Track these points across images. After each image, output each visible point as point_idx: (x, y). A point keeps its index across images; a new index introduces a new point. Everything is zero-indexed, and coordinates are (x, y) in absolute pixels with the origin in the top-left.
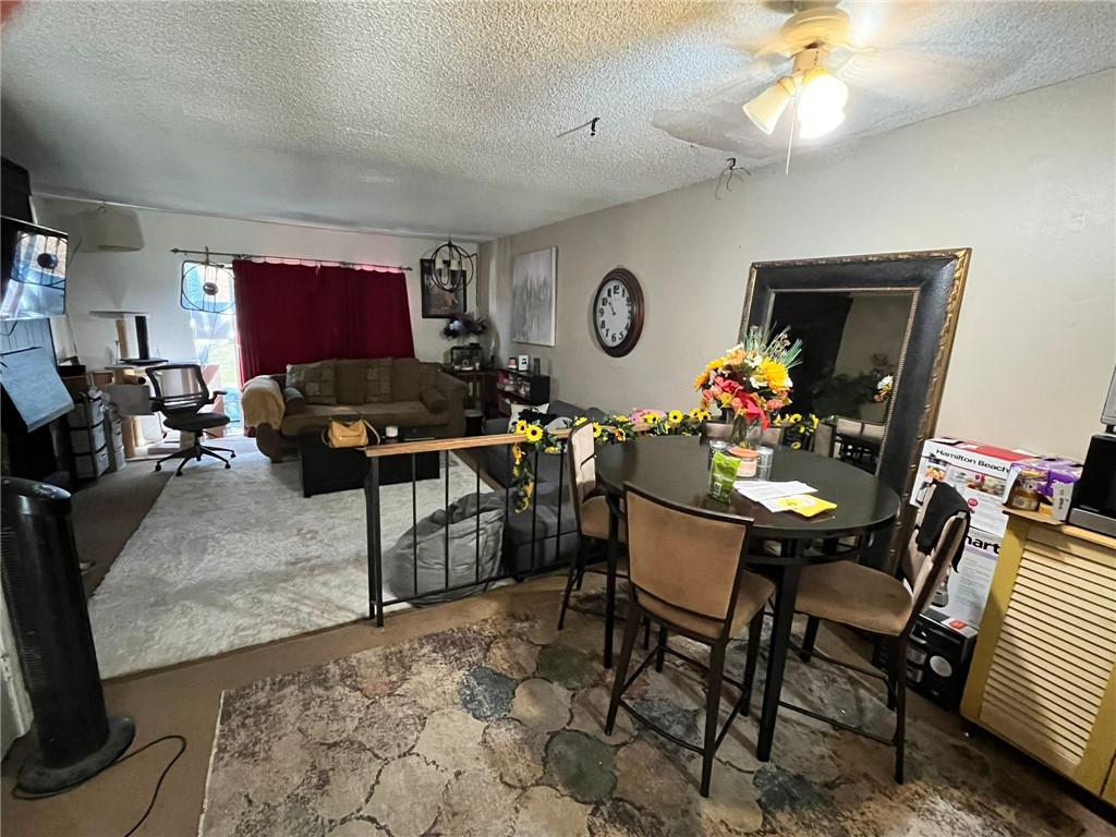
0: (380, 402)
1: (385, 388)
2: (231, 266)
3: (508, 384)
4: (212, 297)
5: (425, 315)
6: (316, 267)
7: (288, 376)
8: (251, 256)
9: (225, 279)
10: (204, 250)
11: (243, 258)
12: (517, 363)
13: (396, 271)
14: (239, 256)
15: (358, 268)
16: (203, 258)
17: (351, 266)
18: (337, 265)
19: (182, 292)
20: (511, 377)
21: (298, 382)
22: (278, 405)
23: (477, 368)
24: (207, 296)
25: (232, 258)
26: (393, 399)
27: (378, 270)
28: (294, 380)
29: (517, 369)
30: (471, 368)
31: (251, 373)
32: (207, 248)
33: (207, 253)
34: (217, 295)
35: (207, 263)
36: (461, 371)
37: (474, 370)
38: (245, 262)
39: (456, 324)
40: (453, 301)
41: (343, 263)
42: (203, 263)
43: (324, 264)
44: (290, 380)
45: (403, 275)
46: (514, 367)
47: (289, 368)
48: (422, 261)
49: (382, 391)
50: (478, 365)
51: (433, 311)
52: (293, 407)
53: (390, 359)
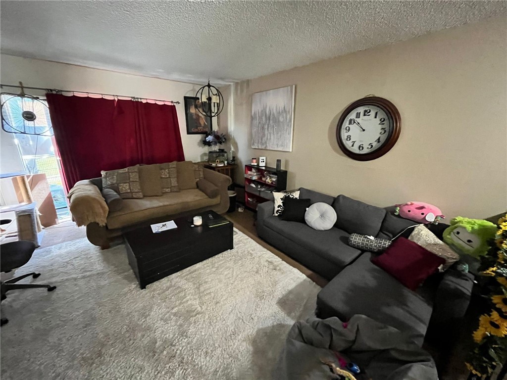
0: (171, 192)
1: (174, 182)
2: (45, 98)
3: (254, 175)
4: (32, 122)
5: (189, 133)
6: (114, 100)
7: (104, 180)
8: (62, 91)
9: (41, 109)
10: (18, 85)
11: (54, 92)
12: (258, 162)
13: (170, 104)
14: (51, 90)
15: (144, 101)
16: (19, 91)
17: (140, 100)
18: (130, 99)
19: (3, 119)
20: (253, 170)
21: (112, 184)
22: (102, 207)
23: (226, 164)
24: (26, 122)
25: (45, 92)
26: (180, 189)
27: (158, 103)
28: (109, 183)
29: (258, 165)
30: (222, 165)
31: (74, 180)
32: (21, 83)
33: (22, 88)
34: (35, 121)
35: (22, 95)
36: (217, 167)
37: (224, 166)
38: (56, 95)
39: (210, 138)
40: (205, 123)
41: (134, 98)
42: (19, 95)
43: (120, 98)
44: (106, 182)
45: (174, 106)
46: (256, 164)
47: (103, 173)
48: (186, 98)
49: (173, 185)
50: (226, 162)
51: (193, 130)
52: (114, 206)
53: (175, 163)
